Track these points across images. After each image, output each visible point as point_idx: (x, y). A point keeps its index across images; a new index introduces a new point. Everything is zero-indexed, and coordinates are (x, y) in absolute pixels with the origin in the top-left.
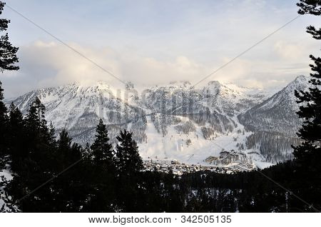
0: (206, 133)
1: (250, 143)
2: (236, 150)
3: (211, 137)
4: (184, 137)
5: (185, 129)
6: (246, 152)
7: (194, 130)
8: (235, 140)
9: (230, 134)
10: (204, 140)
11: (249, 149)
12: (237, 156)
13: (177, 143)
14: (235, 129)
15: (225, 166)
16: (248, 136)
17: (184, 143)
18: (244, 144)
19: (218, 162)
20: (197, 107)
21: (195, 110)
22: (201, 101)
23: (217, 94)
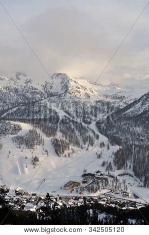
0: (58, 148)
1: (120, 160)
2: (103, 170)
3: (66, 152)
4: (28, 153)
5: (29, 141)
6: (116, 173)
7: (41, 142)
8: (99, 157)
9: (90, 148)
10: (57, 158)
11: (119, 169)
12: (106, 179)
13: (17, 163)
14: (96, 142)
15: (93, 195)
16: (115, 151)
17: (29, 162)
18: (112, 162)
19: (82, 189)
20: (40, 110)
21: (37, 113)
22: (45, 101)
23: (66, 91)
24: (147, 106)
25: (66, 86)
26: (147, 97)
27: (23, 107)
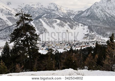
3: (74, 28)
9: (79, 27)
10: (72, 30)
15: (93, 40)
20: (55, 15)
21: (54, 16)
22: (53, 12)
23: (58, 9)
24: (89, 13)
25: (56, 7)
26: (88, 11)
27: (49, 14)
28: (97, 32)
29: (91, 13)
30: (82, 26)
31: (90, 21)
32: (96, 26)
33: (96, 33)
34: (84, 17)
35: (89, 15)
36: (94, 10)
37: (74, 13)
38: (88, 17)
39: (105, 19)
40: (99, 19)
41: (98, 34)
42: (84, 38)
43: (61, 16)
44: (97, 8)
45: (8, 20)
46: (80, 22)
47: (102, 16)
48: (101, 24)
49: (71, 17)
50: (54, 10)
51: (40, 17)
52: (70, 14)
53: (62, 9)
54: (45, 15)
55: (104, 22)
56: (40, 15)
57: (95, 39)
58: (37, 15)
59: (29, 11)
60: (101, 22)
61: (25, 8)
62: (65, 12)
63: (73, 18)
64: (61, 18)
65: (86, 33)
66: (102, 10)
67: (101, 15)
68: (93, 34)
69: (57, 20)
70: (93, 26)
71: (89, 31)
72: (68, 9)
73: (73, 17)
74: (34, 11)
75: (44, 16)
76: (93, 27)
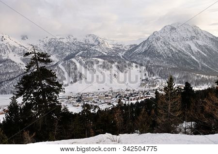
9: (133, 68)
20: (95, 52)
21: (94, 54)
22: (93, 48)
23: (99, 43)
24: (145, 47)
25: (97, 40)
26: (144, 44)
27: (86, 51)
28: (160, 75)
29: (149, 48)
30: (136, 67)
31: (148, 59)
32: (158, 66)
33: (158, 77)
34: (139, 54)
35: (146, 51)
36: (153, 43)
37: (123, 48)
38: (145, 53)
39: (170, 55)
40: (161, 56)
41: (162, 78)
42: (142, 85)
43: (104, 53)
44: (158, 39)
45: (22, 63)
46: (133, 62)
47: (166, 51)
48: (165, 64)
49: (120, 54)
50: (93, 45)
51: (73, 56)
52: (118, 49)
53: (106, 44)
54: (81, 52)
55: (170, 60)
56: (72, 52)
57: (158, 86)
58: (67, 54)
59: (55, 47)
60: (164, 59)
61: (50, 43)
62: (111, 47)
63: (122, 56)
64: (105, 56)
65: (144, 78)
66: (164, 43)
67: (164, 50)
68: (154, 78)
69: (99, 60)
70: (153, 66)
71: (147, 74)
72: (115, 43)
73: (123, 54)
74: (63, 48)
75: (78, 54)
76: (153, 68)
